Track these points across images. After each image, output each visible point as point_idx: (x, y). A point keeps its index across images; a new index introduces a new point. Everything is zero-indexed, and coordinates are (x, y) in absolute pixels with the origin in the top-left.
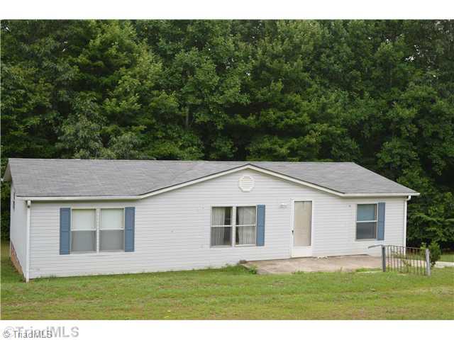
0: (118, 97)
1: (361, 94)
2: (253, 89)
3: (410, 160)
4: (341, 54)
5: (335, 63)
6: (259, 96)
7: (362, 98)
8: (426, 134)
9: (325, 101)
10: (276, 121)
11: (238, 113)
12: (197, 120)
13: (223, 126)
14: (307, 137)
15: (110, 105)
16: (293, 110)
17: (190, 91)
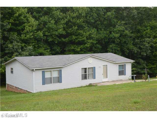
0: (25, 34)
1: (101, 29)
2: (66, 29)
3: (118, 51)
4: (94, 16)
5: (92, 19)
6: (69, 31)
7: (101, 31)
8: (122, 42)
9: (91, 33)
10: (75, 40)
11: (62, 38)
12: (49, 40)
13: (57, 42)
14: (86, 45)
15: (23, 36)
16: (80, 36)
17: (46, 30)
